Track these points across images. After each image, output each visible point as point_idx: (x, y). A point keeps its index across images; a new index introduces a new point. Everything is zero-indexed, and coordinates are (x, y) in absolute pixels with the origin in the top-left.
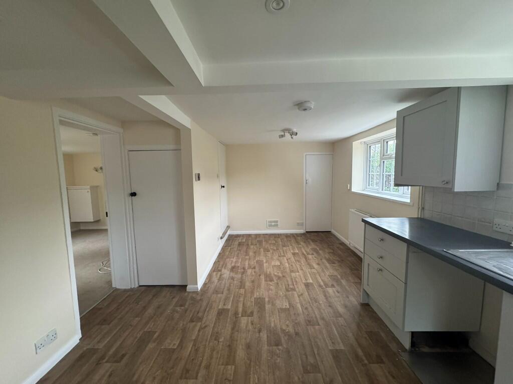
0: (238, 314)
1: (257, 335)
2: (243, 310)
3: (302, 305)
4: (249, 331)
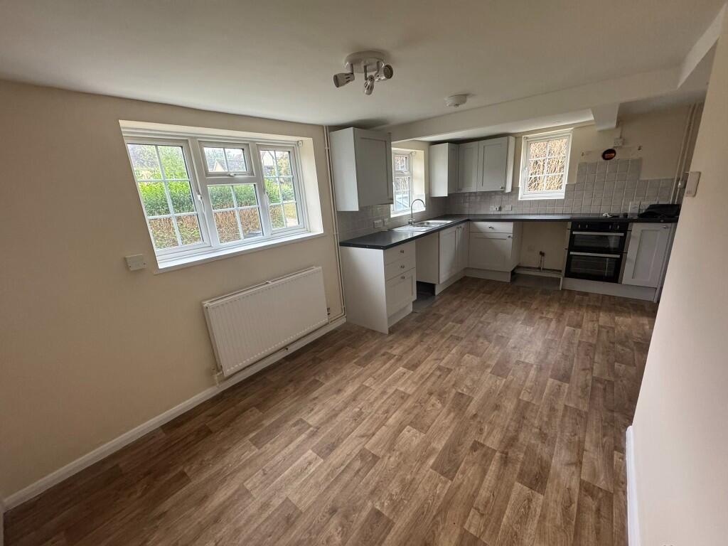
1: (480, 413)
3: (450, 351)
4: (490, 423)
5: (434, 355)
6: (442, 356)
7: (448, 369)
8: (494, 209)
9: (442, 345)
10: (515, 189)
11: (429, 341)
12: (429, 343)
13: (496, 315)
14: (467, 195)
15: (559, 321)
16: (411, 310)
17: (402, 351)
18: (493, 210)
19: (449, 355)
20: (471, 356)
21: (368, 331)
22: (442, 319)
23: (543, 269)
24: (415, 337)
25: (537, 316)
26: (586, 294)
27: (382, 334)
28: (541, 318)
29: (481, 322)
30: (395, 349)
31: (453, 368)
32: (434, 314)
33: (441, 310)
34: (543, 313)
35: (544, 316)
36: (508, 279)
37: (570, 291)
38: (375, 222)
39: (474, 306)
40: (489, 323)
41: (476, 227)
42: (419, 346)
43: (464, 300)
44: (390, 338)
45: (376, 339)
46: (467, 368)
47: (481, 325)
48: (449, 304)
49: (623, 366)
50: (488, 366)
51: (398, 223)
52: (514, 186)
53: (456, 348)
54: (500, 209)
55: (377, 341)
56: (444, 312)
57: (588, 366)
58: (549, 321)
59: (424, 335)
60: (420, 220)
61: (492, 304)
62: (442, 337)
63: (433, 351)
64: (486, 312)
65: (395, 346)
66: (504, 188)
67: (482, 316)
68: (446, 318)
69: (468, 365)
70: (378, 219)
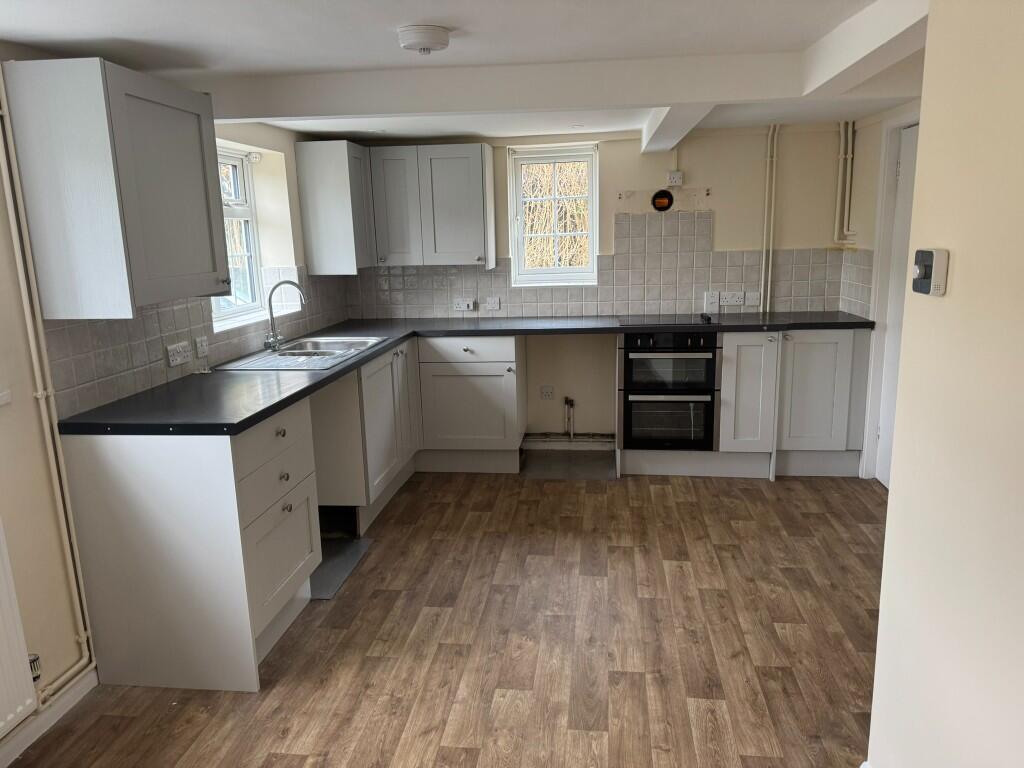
0: (655, 679)
1: (597, 634)
2: (642, 689)
3: (453, 693)
4: (618, 642)
5: (415, 722)
6: (439, 715)
7: (466, 750)
8: (465, 307)
9: (426, 684)
10: (503, 263)
11: (389, 678)
12: (388, 686)
13: (523, 561)
14: (399, 272)
15: (646, 552)
16: (308, 595)
17: (320, 736)
18: (457, 307)
19: (456, 706)
20: (510, 693)
21: (189, 697)
22: (400, 603)
23: (575, 435)
24: (344, 680)
25: (603, 546)
26: (664, 480)
27: (239, 696)
28: (612, 550)
29: (496, 589)
30: (299, 734)
31: (479, 741)
32: (375, 595)
33: (389, 577)
34: (610, 538)
35: (614, 544)
36: (513, 466)
37: (636, 478)
38: (169, 348)
39: (465, 549)
40: (515, 588)
41: (434, 350)
42: (365, 704)
43: (438, 536)
44: (272, 701)
45: (224, 719)
46: (511, 730)
47: (499, 598)
48: (403, 554)
49: (788, 625)
50: (557, 711)
51: (236, 347)
52: (501, 257)
53: (465, 677)
54: (476, 306)
55: (229, 725)
56: (400, 582)
57: (737, 645)
58: (628, 553)
59: (368, 664)
60: (290, 336)
61: (501, 536)
62: (419, 657)
63: (408, 710)
64: (497, 560)
65: (295, 724)
66: (483, 259)
67: (493, 572)
68: (412, 597)
69: (511, 723)
70: (177, 338)
